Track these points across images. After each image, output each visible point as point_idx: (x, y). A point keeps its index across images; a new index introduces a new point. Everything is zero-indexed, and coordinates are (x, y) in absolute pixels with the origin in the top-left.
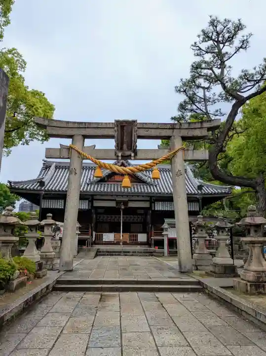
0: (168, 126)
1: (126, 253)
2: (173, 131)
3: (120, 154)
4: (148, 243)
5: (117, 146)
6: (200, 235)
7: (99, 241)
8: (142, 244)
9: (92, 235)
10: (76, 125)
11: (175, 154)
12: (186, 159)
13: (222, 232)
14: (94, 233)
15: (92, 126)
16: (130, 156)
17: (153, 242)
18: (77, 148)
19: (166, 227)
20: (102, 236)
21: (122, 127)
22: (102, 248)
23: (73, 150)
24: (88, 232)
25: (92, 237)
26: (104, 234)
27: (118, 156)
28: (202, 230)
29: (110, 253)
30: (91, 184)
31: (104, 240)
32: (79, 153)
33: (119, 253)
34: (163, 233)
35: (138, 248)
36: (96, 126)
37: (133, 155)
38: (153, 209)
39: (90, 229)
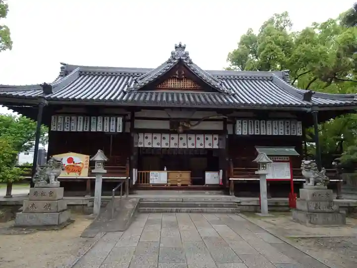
4: (223, 188)
7: (143, 184)
8: (212, 188)
9: (131, 175)
14: (135, 172)
20: (148, 175)
24: (124, 169)
25: (132, 178)
26: (151, 172)
30: (131, 91)
31: (151, 182)
34: (257, 172)
38: (230, 132)
39: (128, 165)
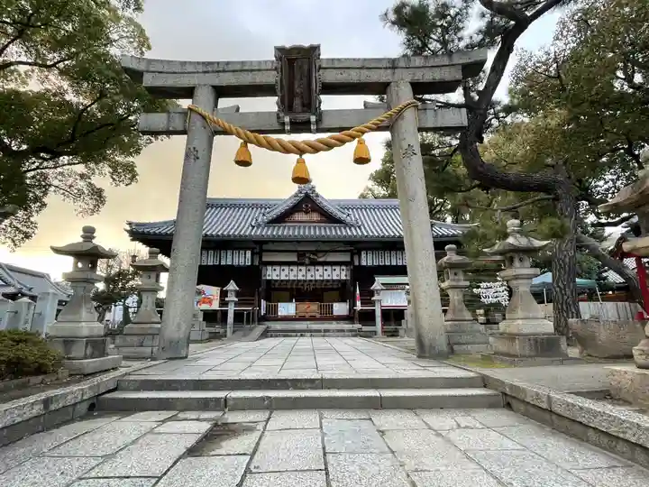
0: (385, 64)
1: (313, 332)
2: (394, 73)
3: (287, 119)
4: (349, 318)
5: (281, 103)
6: (454, 283)
7: (272, 316)
8: (340, 318)
9: (260, 306)
10: (201, 69)
11: (400, 112)
12: (423, 125)
13: (521, 260)
14: (263, 303)
15: (231, 67)
16: (309, 122)
17: (357, 316)
18: (200, 110)
19: (379, 288)
20: (276, 307)
21: (291, 62)
22: (278, 326)
23: (193, 115)
24: (253, 300)
25: (260, 309)
26: (279, 304)
27: (283, 124)
28: (455, 274)
29: (286, 333)
30: (259, 225)
31: (279, 314)
32: (204, 118)
33: (302, 333)
34: (373, 299)
35: (334, 325)
36: (238, 67)
37: (313, 119)
38: (357, 263)
39: (256, 296)
